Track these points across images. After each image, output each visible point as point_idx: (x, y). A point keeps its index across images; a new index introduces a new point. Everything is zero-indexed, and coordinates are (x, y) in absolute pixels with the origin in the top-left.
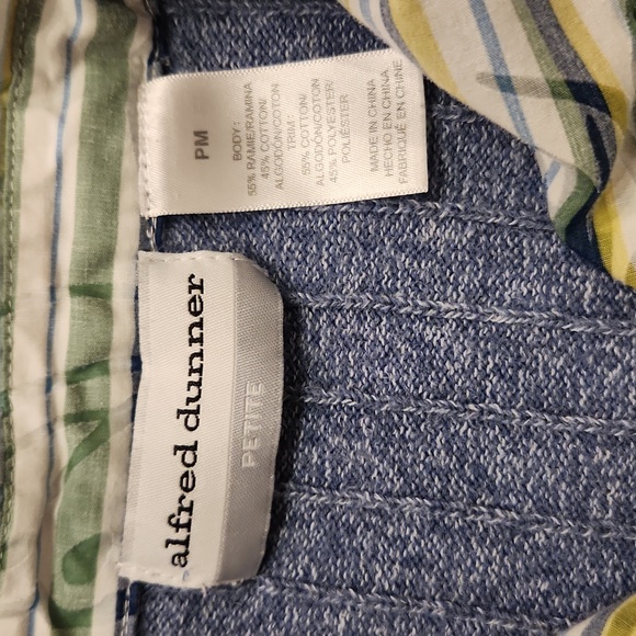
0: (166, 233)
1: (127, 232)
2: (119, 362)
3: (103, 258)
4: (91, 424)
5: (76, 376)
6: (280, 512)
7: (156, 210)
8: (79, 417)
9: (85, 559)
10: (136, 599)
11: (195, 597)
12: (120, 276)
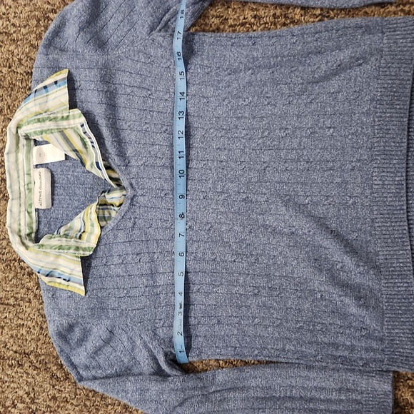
1: (32, 167)
2: (33, 182)
3: (30, 170)
4: (30, 190)
5: (28, 185)
6: (53, 200)
7: (35, 164)
8: (28, 189)
9: (31, 205)
10: (37, 210)
11: (44, 210)
12: (31, 172)
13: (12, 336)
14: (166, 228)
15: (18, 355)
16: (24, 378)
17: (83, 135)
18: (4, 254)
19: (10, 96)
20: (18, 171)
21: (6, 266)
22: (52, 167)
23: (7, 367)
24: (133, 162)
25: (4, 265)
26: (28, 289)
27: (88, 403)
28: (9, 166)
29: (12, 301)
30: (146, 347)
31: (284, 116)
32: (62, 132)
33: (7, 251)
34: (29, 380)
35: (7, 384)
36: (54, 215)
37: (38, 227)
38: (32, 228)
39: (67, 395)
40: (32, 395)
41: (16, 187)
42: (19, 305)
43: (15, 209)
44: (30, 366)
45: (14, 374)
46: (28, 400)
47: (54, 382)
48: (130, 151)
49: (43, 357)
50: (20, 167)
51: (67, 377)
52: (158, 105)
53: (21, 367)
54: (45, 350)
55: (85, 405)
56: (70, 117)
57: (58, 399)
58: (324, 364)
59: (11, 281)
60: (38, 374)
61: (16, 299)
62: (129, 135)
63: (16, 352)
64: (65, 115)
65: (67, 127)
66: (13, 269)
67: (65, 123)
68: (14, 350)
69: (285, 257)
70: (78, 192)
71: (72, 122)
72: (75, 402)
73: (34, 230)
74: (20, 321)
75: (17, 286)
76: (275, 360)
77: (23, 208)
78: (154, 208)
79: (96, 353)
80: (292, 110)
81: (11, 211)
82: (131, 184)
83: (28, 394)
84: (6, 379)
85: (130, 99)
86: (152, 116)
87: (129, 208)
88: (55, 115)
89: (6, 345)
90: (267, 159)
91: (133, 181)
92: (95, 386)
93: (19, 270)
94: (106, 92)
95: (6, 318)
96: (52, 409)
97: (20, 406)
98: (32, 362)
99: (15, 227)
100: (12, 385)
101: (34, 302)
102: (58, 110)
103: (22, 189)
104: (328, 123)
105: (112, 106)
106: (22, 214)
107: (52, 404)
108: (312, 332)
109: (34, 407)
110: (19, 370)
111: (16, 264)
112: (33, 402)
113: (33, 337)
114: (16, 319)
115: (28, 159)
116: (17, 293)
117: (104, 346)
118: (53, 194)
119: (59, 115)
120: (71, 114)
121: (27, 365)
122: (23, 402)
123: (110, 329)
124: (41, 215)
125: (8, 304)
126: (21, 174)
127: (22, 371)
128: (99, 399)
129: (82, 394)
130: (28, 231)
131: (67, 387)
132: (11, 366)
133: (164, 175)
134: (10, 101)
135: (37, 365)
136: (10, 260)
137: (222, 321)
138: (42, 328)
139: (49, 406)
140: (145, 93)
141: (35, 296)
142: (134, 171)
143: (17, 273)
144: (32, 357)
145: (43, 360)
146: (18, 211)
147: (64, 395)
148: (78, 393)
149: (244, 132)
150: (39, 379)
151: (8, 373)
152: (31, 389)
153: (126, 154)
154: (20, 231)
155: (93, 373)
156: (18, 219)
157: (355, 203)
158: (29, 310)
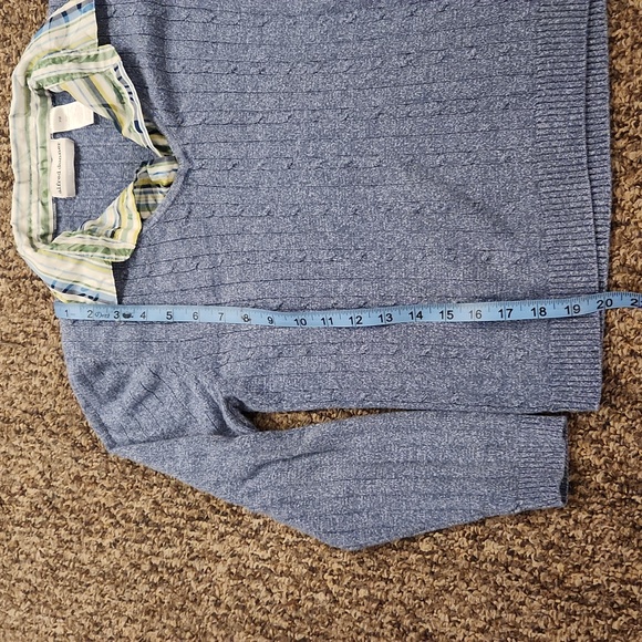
0: (55, 135)
1: (48, 137)
2: (49, 159)
3: (45, 141)
4: (45, 170)
5: (43, 162)
6: (77, 184)
7: (53, 132)
8: (43, 169)
9: (46, 193)
10: (56, 200)
11: (65, 200)
12: (47, 144)
13: (21, 390)
14: (235, 216)
15: (28, 415)
16: (37, 449)
17: (118, 83)
18: (10, 269)
19: (21, 37)
20: (28, 142)
21: (14, 286)
22: (76, 137)
23: (14, 434)
24: (188, 122)
25: (10, 285)
26: (44, 319)
27: (124, 484)
28: (15, 134)
29: (20, 338)
30: (205, 394)
31: (403, 34)
32: (86, 78)
33: (14, 264)
34: (43, 453)
35: (14, 460)
36: (79, 207)
37: (58, 226)
38: (48, 227)
39: (96, 474)
40: (47, 475)
41: (25, 166)
42: (30, 343)
43: (24, 198)
44: (44, 431)
45: (22, 445)
46: (42, 483)
47: (77, 453)
48: (184, 104)
49: (62, 418)
50: (32, 137)
51: (95, 446)
52: (224, 33)
53: (31, 433)
54: (66, 408)
55: (121, 488)
56: (100, 57)
57: (84, 479)
58: (462, 408)
59: (19, 308)
60: (55, 443)
61: (27, 334)
62: (183, 81)
63: (25, 412)
64: (92, 54)
65: (95, 71)
66: (23, 290)
67: (91, 66)
68: (24, 408)
69: (406, 249)
70: (112, 170)
71: (101, 64)
72: (106, 483)
73: (52, 230)
74: (32, 368)
75: (27, 315)
76: (389, 406)
77: (35, 197)
78: (219, 186)
79: (135, 407)
80: (417, 24)
81: (18, 200)
82: (185, 153)
83: (42, 473)
84: (12, 452)
85: (184, 28)
86: (215, 50)
87: (182, 189)
88: (78, 54)
89: (13, 403)
90: (379, 102)
91: (188, 148)
92: (132, 454)
93: (31, 292)
94: (150, 17)
95: (12, 363)
96: (76, 496)
97: (31, 492)
98: (46, 425)
99: (24, 224)
100: (21, 462)
101: (51, 336)
102: (82, 47)
103: (34, 169)
104: (468, 41)
105: (159, 38)
106: (34, 205)
107: (74, 489)
108: (443, 360)
109: (49, 493)
110: (31, 438)
111: (27, 283)
112: (49, 486)
113: (50, 389)
114: (26, 363)
115: (43, 126)
116: (28, 326)
117: (146, 397)
118: (77, 175)
119: (84, 54)
120: (101, 52)
121: (40, 429)
122: (35, 487)
123: (154, 369)
124: (61, 207)
125: (15, 342)
126: (33, 146)
127: (33, 438)
128: (139, 477)
129: (115, 469)
130: (42, 231)
131: (95, 459)
132: (18, 432)
133: (232, 137)
134: (19, 44)
135: (54, 429)
136: (19, 278)
137: (314, 351)
138: (62, 376)
139: (70, 491)
140: (206, 16)
141: (54, 328)
142: (189, 133)
143: (29, 296)
144: (47, 418)
145: (63, 421)
146: (28, 202)
147: (91, 473)
148: (111, 469)
149: (346, 64)
150: (57, 450)
151: (16, 443)
152: (46, 467)
153: (178, 109)
154: (30, 231)
155: (130, 436)
156: (27, 212)
157: (508, 160)
158: (44, 350)
